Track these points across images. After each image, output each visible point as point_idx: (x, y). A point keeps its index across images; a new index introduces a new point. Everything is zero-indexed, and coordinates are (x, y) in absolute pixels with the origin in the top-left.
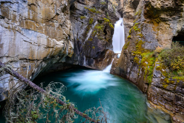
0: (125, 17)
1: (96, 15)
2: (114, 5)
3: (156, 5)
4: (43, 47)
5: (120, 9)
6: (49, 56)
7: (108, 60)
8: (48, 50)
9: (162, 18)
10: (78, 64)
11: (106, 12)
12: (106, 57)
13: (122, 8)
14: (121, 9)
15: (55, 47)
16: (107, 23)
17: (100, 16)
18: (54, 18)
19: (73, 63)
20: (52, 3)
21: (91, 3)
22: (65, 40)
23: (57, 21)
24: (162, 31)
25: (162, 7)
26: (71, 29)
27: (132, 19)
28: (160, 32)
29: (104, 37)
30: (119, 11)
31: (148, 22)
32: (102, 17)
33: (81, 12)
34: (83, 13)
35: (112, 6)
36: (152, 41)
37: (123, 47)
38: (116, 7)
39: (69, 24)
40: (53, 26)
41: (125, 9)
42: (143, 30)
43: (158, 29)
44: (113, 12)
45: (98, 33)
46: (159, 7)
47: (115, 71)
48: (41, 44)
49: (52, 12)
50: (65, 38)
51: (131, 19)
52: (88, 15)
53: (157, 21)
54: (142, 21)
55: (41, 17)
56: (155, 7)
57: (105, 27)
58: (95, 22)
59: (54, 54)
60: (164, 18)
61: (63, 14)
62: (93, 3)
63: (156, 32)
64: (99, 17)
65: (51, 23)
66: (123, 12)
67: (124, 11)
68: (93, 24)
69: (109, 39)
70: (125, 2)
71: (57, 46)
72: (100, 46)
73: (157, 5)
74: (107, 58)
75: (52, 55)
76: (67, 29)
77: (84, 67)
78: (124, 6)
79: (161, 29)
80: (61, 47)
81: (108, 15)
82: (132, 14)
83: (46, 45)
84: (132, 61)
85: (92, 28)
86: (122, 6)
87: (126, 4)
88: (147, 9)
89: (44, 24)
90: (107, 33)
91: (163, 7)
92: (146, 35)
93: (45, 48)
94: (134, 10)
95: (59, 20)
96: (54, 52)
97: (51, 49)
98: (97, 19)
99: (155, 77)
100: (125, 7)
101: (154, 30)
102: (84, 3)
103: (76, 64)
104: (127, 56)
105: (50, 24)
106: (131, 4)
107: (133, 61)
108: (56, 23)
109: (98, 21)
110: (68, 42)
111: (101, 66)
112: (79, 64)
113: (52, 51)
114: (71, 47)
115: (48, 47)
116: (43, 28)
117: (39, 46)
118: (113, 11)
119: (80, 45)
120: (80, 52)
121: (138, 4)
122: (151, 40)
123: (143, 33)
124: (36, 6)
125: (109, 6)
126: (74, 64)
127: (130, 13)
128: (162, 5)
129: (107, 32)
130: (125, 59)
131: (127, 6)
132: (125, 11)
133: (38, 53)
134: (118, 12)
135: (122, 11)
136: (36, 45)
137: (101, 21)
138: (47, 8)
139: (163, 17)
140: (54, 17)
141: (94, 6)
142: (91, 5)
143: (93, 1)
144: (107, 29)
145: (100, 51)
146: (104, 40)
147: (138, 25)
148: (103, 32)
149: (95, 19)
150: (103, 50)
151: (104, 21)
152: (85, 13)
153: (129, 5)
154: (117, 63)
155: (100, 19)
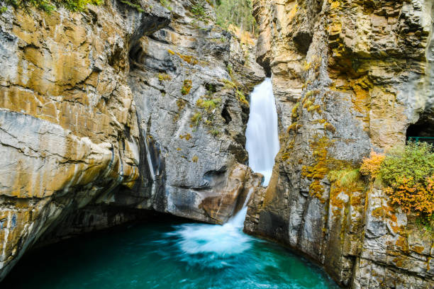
0: (276, 75)
1: (199, 70)
2: (244, 44)
3: (356, 46)
4: (55, 160)
5: (261, 54)
6: (69, 185)
7: (236, 193)
8: (67, 170)
9: (376, 78)
10: (152, 206)
11: (226, 63)
13: (268, 52)
14: (265, 54)
15: (87, 161)
16: (231, 91)
17: (210, 73)
18: (88, 82)
19: (136, 204)
20: (84, 42)
21: (186, 39)
22: (115, 139)
23: (94, 90)
24: (378, 110)
25: (372, 49)
26: (133, 108)
27: (296, 80)
28: (373, 112)
29: (223, 130)
30: (259, 60)
31: (340, 88)
32: (215, 76)
33: (160, 63)
34: (164, 65)
35: (240, 46)
36: (354, 137)
37: (277, 155)
38: (250, 49)
39: (126, 96)
40: (83, 102)
41: (277, 54)
42: (329, 109)
43: (368, 106)
44: (243, 63)
45: (205, 119)
46: (366, 51)
47: (257, 224)
48: (48, 154)
49: (83, 63)
50: (116, 134)
51: (293, 78)
52: (177, 70)
53: (363, 84)
54: (325, 86)
55: (53, 79)
56: (356, 50)
57: (224, 102)
58: (197, 89)
59: (83, 179)
60: (379, 77)
61: (110, 69)
62: (190, 40)
63: (362, 115)
64: (207, 77)
65: (78, 94)
66: (272, 62)
67: (273, 58)
68: (192, 95)
69: (237, 135)
70: (275, 37)
71: (92, 156)
72: (213, 155)
73: (360, 45)
75: (78, 183)
76: (121, 108)
77: (169, 214)
78: (272, 46)
79: (375, 105)
80: (104, 160)
81: (231, 69)
82: (297, 67)
83: (63, 155)
84: (305, 195)
85: (189, 106)
86: (267, 47)
87: (277, 41)
88: (334, 54)
89: (60, 98)
90: (231, 119)
91: (375, 50)
92: (336, 121)
93: (60, 163)
94: (299, 57)
95: (101, 86)
96: (84, 173)
97: (76, 167)
98: (202, 83)
99: (370, 236)
100: (274, 48)
101: (357, 108)
102: (166, 39)
103: (144, 208)
104: (289, 181)
105: (76, 96)
106: (290, 41)
107: (307, 193)
108: (91, 94)
109: (207, 86)
110: (124, 146)
111: (216, 210)
112: (155, 207)
113: (80, 172)
114: (132, 159)
115: (69, 161)
116: (56, 108)
117: (43, 157)
118: (244, 59)
119: (156, 153)
120: (158, 173)
121: (311, 41)
122: (352, 135)
123: (329, 117)
124: (41, 50)
125: (232, 45)
126: (140, 207)
127: (290, 65)
128: (372, 46)
129: (232, 115)
130: (285, 187)
131: (280, 46)
132: (276, 59)
133: (38, 178)
134: (257, 61)
135: (268, 59)
136: (36, 155)
137: (214, 86)
138: (70, 54)
139: (378, 75)
140: (87, 78)
141: (193, 48)
142: (185, 46)
143: (191, 35)
144: (231, 106)
145: (213, 168)
146: (224, 137)
147: (313, 97)
148: (220, 116)
149: (198, 80)
150: (223, 164)
151: (222, 86)
152: (169, 66)
153: (285, 44)
154: (262, 202)
155: (212, 82)
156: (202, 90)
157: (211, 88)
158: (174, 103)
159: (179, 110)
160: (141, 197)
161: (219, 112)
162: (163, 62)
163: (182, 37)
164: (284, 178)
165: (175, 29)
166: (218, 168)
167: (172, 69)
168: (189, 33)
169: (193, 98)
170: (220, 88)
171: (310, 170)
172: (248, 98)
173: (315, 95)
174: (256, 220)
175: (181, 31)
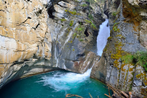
0: (110, 18)
1: (76, 17)
4: (13, 50)
6: (20, 59)
7: (89, 63)
8: (18, 54)
9: (142, 16)
10: (58, 66)
12: (87, 60)
13: (108, 9)
15: (27, 51)
16: (89, 24)
17: (80, 18)
18: (26, 22)
20: (23, 8)
22: (39, 43)
24: (143, 31)
26: (48, 31)
28: (142, 31)
29: (84, 39)
30: (105, 12)
31: (128, 22)
32: (82, 19)
34: (64, 16)
35: (100, 8)
36: (133, 42)
39: (44, 27)
40: (25, 30)
41: (111, 10)
42: (123, 30)
43: (140, 29)
45: (78, 35)
47: (95, 75)
48: (9, 48)
49: (23, 16)
50: (40, 41)
52: (68, 17)
53: (137, 19)
54: (122, 21)
56: (133, 4)
57: (85, 28)
58: (75, 24)
59: (26, 57)
60: (144, 16)
61: (36, 17)
62: (74, 6)
63: (137, 33)
64: (79, 19)
65: (22, 27)
68: (73, 26)
69: (91, 41)
70: (110, 3)
71: (29, 49)
72: (80, 48)
73: (134, 2)
75: (24, 58)
76: (42, 32)
77: (64, 70)
79: (142, 28)
80: (34, 50)
83: (16, 49)
85: (72, 30)
86: (107, 7)
87: (111, 5)
88: (125, 7)
89: (14, 29)
91: (142, 3)
92: (126, 35)
93: (15, 51)
95: (32, 24)
96: (26, 55)
97: (22, 53)
98: (77, 21)
100: (110, 8)
101: (135, 30)
102: (66, 6)
103: (55, 67)
105: (21, 28)
106: (115, 4)
107: (113, 65)
108: (28, 27)
109: (79, 22)
111: (81, 69)
112: (59, 67)
113: (24, 55)
114: (48, 50)
115: (18, 51)
116: (13, 32)
117: (7, 49)
119: (59, 48)
120: (60, 55)
122: (132, 41)
123: (123, 34)
125: (96, 8)
128: (140, 2)
129: (89, 34)
130: (105, 62)
131: (112, 7)
132: (110, 12)
133: (7, 56)
136: (4, 49)
137: (82, 23)
138: (17, 13)
139: (143, 15)
141: (75, 9)
142: (73, 8)
143: (75, 4)
144: (89, 30)
145: (80, 53)
146: (84, 42)
147: (117, 26)
148: (84, 34)
149: (76, 20)
150: (83, 52)
151: (85, 22)
152: (65, 16)
153: (114, 6)
154: (97, 67)
155: (81, 21)
156: (77, 24)
157: (81, 23)
158: (67, 29)
159: (69, 32)
160: (54, 63)
161: (83, 32)
162: (63, 15)
163: (72, 5)
164: (105, 58)
165: (69, 2)
166: (82, 53)
167: (66, 17)
168: (74, 3)
169: (74, 27)
170: (84, 23)
171: (115, 56)
174: (95, 74)
175: (71, 3)
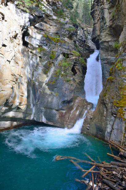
0: (102, 49)
1: (60, 46)
2: (85, 31)
5: (94, 36)
7: (78, 113)
10: (33, 119)
11: (75, 42)
12: (75, 109)
13: (98, 36)
14: (96, 37)
16: (77, 58)
17: (66, 47)
19: (25, 117)
21: (53, 28)
22: (14, 83)
23: (3, 56)
27: (113, 52)
29: (72, 79)
30: (93, 40)
32: (68, 49)
33: (39, 41)
34: (41, 43)
35: (83, 32)
37: (101, 93)
38: (89, 34)
39: (20, 60)
41: (103, 37)
44: (85, 41)
45: (63, 73)
47: (89, 129)
50: (15, 80)
51: (112, 51)
52: (48, 45)
57: (73, 63)
58: (59, 56)
62: (56, 28)
64: (64, 49)
66: (100, 41)
67: (101, 39)
68: (56, 59)
69: (80, 82)
70: (102, 27)
71: (2, 92)
72: (66, 92)
74: (77, 109)
76: (17, 66)
78: (101, 32)
80: (8, 94)
81: (78, 45)
82: (113, 44)
84: (114, 115)
85: (54, 65)
86: (98, 33)
87: (103, 30)
90: (76, 73)
94: (115, 39)
95: (6, 55)
98: (62, 53)
100: (102, 34)
102: (42, 28)
103: (30, 119)
104: (106, 107)
106: (111, 29)
107: (116, 114)
108: (1, 59)
109: (64, 54)
110: (19, 86)
111: (67, 121)
112: (35, 119)
114: (23, 94)
118: (85, 39)
119: (36, 91)
120: (37, 101)
121: (122, 30)
125: (79, 32)
126: (27, 118)
127: (110, 43)
129: (77, 71)
130: (104, 111)
131: (105, 33)
132: (103, 40)
134: (92, 41)
135: (98, 40)
137: (68, 54)
141: (57, 33)
142: (53, 32)
143: (56, 26)
144: (77, 66)
145: (66, 99)
146: (72, 82)
147: (122, 62)
148: (71, 71)
149: (59, 51)
150: (71, 97)
151: (72, 54)
152: (44, 43)
153: (108, 31)
154: (91, 118)
155: (66, 52)
156: (61, 57)
157: (66, 55)
158: (46, 64)
159: (49, 67)
160: (28, 114)
161: (70, 69)
162: (41, 41)
163: (51, 27)
164: (104, 106)
165: (48, 22)
166: (69, 99)
167: (45, 45)
168: (55, 25)
169: (56, 61)
170: (71, 55)
171: (118, 103)
172: (86, 61)
173: (123, 61)
174: (88, 128)
175: (51, 24)
